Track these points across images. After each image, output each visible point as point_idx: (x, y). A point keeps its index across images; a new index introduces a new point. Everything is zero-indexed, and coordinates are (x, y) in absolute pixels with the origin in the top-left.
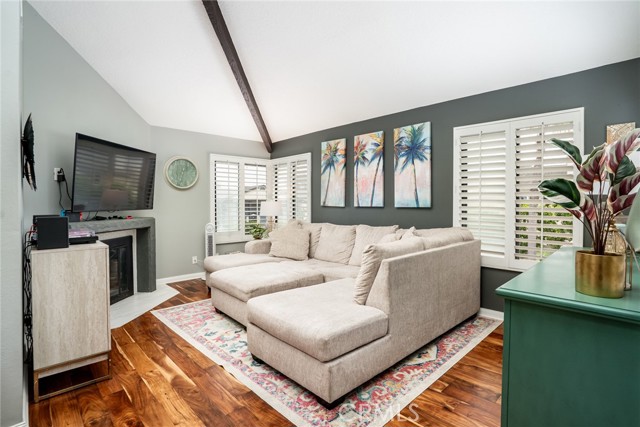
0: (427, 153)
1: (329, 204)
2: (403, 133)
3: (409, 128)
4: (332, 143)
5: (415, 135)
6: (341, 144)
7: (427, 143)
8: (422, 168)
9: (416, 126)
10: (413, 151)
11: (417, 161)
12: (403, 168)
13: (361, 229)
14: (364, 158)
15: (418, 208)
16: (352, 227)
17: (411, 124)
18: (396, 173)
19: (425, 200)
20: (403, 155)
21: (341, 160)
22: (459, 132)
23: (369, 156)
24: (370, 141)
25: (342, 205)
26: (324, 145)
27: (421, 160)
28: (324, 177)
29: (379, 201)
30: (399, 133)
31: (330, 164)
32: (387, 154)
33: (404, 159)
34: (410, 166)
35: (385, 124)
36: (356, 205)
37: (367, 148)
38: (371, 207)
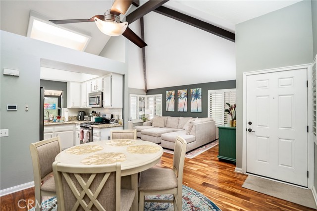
0: (201, 97)
1: (169, 110)
2: (193, 91)
3: (195, 89)
4: (170, 92)
5: (197, 91)
6: (173, 92)
7: (201, 94)
8: (199, 101)
9: (198, 89)
10: (196, 96)
11: (197, 99)
12: (193, 101)
13: (181, 118)
14: (181, 97)
15: (198, 112)
16: (178, 118)
17: (196, 88)
18: (191, 102)
19: (200, 110)
21: (173, 97)
22: (209, 92)
23: (183, 96)
24: (183, 92)
25: (174, 111)
26: (167, 92)
27: (199, 99)
28: (167, 102)
29: (186, 110)
31: (169, 98)
32: (188, 96)
33: (193, 98)
34: (195, 100)
35: (188, 87)
36: (178, 111)
37: (182, 94)
38: (183, 112)
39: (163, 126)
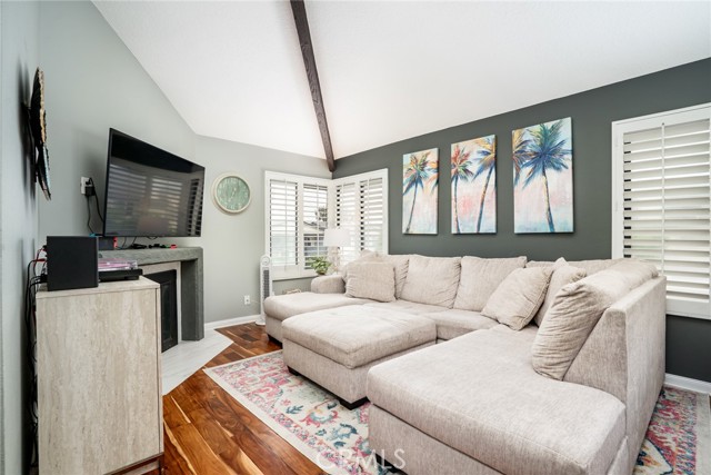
0: (567, 160)
1: (413, 230)
2: (529, 136)
3: (537, 128)
4: (419, 155)
5: (547, 137)
6: (432, 156)
7: (568, 146)
8: (560, 182)
9: (549, 125)
10: (545, 157)
11: (550, 172)
12: (528, 180)
13: (467, 261)
14: (466, 171)
15: (553, 234)
16: (455, 259)
17: (541, 122)
18: (518, 188)
19: (564, 221)
20: (527, 165)
21: (432, 175)
22: (619, 128)
23: (473, 168)
24: (475, 150)
25: (435, 232)
26: (407, 159)
27: (558, 169)
28: (407, 199)
29: (489, 225)
30: (521, 135)
31: (416, 180)
32: (503, 166)
33: (529, 169)
34: (538, 178)
35: (500, 126)
36: (454, 231)
37: (470, 159)
38: (478, 234)
39: (389, 294)
